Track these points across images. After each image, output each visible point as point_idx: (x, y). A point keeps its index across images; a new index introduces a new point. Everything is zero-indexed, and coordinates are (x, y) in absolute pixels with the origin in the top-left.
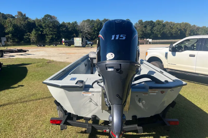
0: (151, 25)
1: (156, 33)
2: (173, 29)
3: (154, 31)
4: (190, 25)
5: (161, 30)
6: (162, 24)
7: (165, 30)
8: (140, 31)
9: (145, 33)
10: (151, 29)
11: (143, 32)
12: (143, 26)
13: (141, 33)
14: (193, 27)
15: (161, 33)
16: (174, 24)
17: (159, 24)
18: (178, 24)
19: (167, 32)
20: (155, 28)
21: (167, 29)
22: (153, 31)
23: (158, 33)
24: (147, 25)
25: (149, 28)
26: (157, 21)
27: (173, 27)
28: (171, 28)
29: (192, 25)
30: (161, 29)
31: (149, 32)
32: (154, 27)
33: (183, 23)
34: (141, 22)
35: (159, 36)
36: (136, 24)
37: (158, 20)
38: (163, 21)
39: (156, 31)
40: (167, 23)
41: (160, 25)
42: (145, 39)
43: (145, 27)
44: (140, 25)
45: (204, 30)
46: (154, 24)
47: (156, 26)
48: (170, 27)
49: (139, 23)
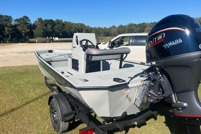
0: (51, 24)
1: (58, 32)
2: (72, 28)
3: (56, 29)
4: (85, 25)
5: (62, 29)
6: (62, 23)
7: (65, 29)
8: (41, 30)
9: (46, 32)
10: (52, 28)
11: (44, 30)
12: (43, 24)
13: (42, 31)
14: (87, 28)
15: (62, 32)
16: (72, 24)
17: (58, 23)
18: (75, 24)
19: (67, 31)
20: (55, 27)
21: (67, 28)
22: (54, 30)
23: (59, 32)
24: (48, 23)
25: (49, 27)
26: (56, 20)
27: (71, 27)
28: (70, 28)
29: (86, 26)
30: (61, 27)
31: (51, 30)
32: (54, 25)
33: (79, 23)
34: (40, 20)
35: (60, 34)
36: (36, 22)
37: (58, 19)
38: (62, 21)
39: (57, 30)
40: (66, 22)
41: (60, 24)
42: (47, 38)
43: (46, 25)
44: (40, 23)
45: (96, 30)
46: (55, 23)
47: (56, 25)
48: (69, 26)
49: (39, 21)
